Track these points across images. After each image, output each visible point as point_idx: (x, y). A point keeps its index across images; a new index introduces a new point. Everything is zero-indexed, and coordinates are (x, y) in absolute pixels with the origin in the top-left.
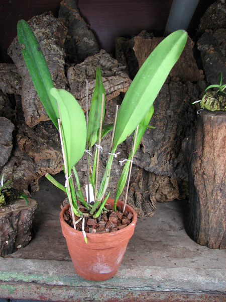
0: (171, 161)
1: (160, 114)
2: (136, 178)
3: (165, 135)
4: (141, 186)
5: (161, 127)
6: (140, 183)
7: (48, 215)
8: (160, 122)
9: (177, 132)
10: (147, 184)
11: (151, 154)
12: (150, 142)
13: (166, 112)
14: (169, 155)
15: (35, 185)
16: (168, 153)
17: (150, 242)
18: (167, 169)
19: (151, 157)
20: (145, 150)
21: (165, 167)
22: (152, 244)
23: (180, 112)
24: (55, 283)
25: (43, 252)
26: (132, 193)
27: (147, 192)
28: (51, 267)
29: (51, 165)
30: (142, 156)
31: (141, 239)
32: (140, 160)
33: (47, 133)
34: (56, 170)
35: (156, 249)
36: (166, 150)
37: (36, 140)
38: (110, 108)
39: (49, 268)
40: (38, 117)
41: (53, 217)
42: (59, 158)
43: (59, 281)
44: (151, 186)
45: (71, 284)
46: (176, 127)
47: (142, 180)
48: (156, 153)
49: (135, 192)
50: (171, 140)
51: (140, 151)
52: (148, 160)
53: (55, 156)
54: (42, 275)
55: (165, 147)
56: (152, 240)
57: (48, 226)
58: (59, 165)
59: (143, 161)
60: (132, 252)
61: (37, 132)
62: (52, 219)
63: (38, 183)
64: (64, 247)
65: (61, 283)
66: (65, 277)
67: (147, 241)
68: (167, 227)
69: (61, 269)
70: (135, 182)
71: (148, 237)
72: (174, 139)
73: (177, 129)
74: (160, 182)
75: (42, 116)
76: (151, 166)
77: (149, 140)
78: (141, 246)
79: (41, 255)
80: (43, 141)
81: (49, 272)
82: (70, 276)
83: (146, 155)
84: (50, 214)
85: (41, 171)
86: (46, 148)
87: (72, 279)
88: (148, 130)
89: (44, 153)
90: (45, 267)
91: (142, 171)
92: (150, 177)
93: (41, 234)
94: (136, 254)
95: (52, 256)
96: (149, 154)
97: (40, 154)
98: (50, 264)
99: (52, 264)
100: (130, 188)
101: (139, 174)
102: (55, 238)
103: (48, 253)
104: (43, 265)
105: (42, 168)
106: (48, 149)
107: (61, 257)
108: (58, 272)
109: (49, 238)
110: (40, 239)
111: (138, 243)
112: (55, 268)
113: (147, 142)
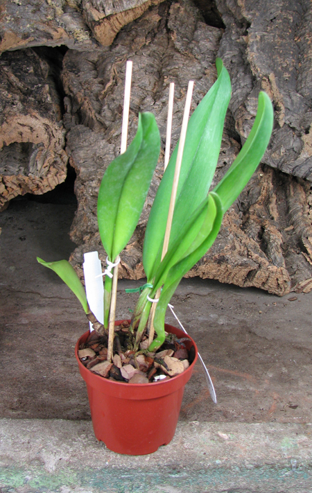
2: (259, 193)
4: (275, 214)
6: (270, 206)
7: (30, 296)
10: (288, 208)
11: (298, 128)
12: (294, 98)
19: (300, 136)
25: (20, 396)
26: (255, 229)
27: (291, 227)
28: (52, 440)
29: (31, 169)
31: (300, 349)
33: (20, 85)
34: (45, 183)
38: (181, 26)
39: (45, 446)
41: (43, 301)
42: (54, 140)
43: (78, 487)
44: (300, 214)
47: (274, 200)
49: (263, 229)
52: (294, 144)
53: (44, 137)
57: (29, 324)
58: (53, 170)
59: (279, 148)
60: (287, 386)
62: (40, 306)
66: (101, 471)
70: (260, 204)
75: (6, 37)
76: (303, 156)
77: (292, 93)
78: (305, 366)
79: (15, 405)
80: (10, 96)
81: (45, 460)
82: (116, 470)
83: (286, 131)
84: (32, 292)
85: (6, 187)
86: (20, 112)
87: (123, 479)
88: (286, 69)
89: (13, 125)
90: (31, 443)
91: (271, 179)
92: (292, 193)
93: (10, 344)
94: (298, 389)
95: (50, 406)
96: (293, 129)
97: (3, 126)
98: (47, 430)
99: (52, 433)
100: (248, 218)
101: (265, 184)
102: (53, 354)
103: (35, 397)
104: (25, 435)
105: (8, 178)
106: (26, 115)
107: (76, 410)
108: (76, 459)
109: (35, 354)
110: (8, 358)
111: (293, 358)
112: (64, 445)
113: (288, 99)
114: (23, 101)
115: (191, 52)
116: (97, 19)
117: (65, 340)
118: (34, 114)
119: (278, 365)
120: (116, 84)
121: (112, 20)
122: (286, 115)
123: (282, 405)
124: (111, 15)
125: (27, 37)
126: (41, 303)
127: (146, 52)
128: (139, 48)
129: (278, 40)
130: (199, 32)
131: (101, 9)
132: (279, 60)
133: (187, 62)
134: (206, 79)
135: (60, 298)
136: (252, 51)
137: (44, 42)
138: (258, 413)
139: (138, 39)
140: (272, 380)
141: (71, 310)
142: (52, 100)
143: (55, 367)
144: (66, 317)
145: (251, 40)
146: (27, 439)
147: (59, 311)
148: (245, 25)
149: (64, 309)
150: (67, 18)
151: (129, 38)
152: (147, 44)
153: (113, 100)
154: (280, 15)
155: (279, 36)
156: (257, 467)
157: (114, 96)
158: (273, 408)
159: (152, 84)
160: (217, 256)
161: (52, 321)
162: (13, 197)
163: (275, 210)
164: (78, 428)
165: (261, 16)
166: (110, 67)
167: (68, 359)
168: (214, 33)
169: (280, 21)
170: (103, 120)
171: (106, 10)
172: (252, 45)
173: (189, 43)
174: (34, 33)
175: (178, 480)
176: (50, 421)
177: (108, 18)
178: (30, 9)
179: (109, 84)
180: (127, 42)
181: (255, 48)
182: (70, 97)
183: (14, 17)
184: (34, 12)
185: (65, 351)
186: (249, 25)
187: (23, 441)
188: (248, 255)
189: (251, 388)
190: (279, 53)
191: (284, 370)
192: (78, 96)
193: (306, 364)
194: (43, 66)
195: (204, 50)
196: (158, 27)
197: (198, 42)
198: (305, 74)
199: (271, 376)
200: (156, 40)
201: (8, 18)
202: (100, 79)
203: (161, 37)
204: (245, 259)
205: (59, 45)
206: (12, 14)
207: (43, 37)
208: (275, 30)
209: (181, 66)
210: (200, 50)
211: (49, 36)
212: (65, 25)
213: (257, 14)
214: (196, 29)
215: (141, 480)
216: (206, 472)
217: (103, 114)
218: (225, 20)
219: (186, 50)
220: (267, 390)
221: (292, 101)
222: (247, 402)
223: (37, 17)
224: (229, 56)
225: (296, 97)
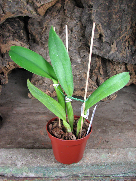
0: (130, 47)
1: (115, 8)
2: (96, 66)
3: (121, 26)
4: (102, 73)
5: (117, 19)
6: (100, 70)
7: (17, 103)
8: (116, 15)
9: (132, 23)
10: (107, 71)
11: (109, 43)
12: (108, 32)
13: (120, 6)
14: (127, 43)
15: (4, 78)
16: (126, 41)
17: (119, 122)
18: (127, 55)
19: (110, 45)
20: (104, 39)
21: (125, 52)
22: (122, 125)
23: (133, 6)
24: (25, 175)
25: (11, 139)
26: (95, 78)
27: (108, 77)
28: (20, 156)
30: (101, 46)
32: (100, 49)
33: (13, 30)
35: (127, 129)
36: (124, 38)
37: (2, 34)
38: (69, 8)
39: (17, 159)
40: (3, 15)
41: (21, 105)
43: (29, 173)
44: (111, 73)
45: (44, 175)
46: (130, 18)
47: (102, 68)
48: (115, 42)
49: (97, 78)
50: (128, 29)
51: (99, 42)
52: (108, 48)
54: (9, 167)
55: (123, 36)
56: (120, 120)
57: (16, 113)
59: (103, 50)
60: (105, 134)
61: (3, 29)
62: (20, 107)
63: (7, 77)
64: (33, 132)
65: (32, 175)
66: (37, 168)
67: (116, 122)
68: (131, 108)
69: (31, 158)
70: (97, 69)
71: (116, 118)
72: (131, 28)
73: (131, 20)
74: (117, 70)
75: (7, 13)
76: (111, 53)
77: (107, 30)
78: (112, 127)
79: (9, 143)
80: (8, 34)
81: (17, 164)
82: (42, 167)
83: (105, 44)
84: (18, 102)
85: (9, 66)
86: (12, 40)
87: (45, 170)
88: (105, 22)
89: (9, 44)
90: (12, 158)
91: (100, 61)
92: (108, 65)
93: (9, 121)
94: (109, 135)
95: (21, 143)
96: (108, 43)
97: (6, 45)
98: (18, 153)
99: (20, 154)
100: (92, 75)
101: (98, 62)
102: (24, 124)
103: (16, 140)
104: (10, 155)
105: (10, 63)
106: (14, 41)
107: (30, 144)
108: (28, 163)
109: (17, 124)
110: (8, 126)
111: (107, 124)
112: (24, 158)
113: (106, 33)
114: (13, 36)
115: (72, 17)
116: (38, 6)
117: (28, 119)
118: (16, 40)
119: (102, 126)
120: (46, 29)
121: (43, 6)
122: (105, 38)
123: (103, 141)
124: (43, 5)
125: (14, 13)
126: (21, 106)
127: (56, 18)
128: (54, 16)
129: (102, 11)
130: (75, 10)
131: (40, 2)
132: (103, 19)
133: (71, 20)
134: (78, 26)
135: (27, 104)
136: (93, 16)
137: (20, 15)
138: (94, 144)
139: (54, 13)
140: (100, 132)
141: (31, 108)
142: (24, 35)
143: (24, 128)
144: (29, 111)
145: (93, 12)
146: (11, 156)
147: (27, 108)
148: (90, 7)
149: (28, 108)
150: (28, 6)
151: (51, 13)
152: (57, 15)
153: (46, 34)
154: (103, 2)
155: (103, 10)
156: (92, 165)
157: (46, 33)
158: (100, 142)
159: (59, 28)
160: (81, 88)
161: (24, 112)
162: (12, 69)
163: (102, 72)
164: (29, 152)
165: (97, 3)
166: (44, 23)
167: (29, 126)
168: (81, 10)
169: (103, 5)
170: (42, 41)
171: (41, 2)
172: (93, 14)
173: (72, 14)
174: (16, 12)
175: (64, 170)
176: (20, 149)
177: (42, 5)
178: (15, 3)
179: (44, 29)
180: (50, 14)
181: (94, 15)
182: (31, 34)
183: (9, 6)
184: (16, 4)
185: (28, 123)
186: (92, 7)
187: (10, 157)
188: (92, 87)
189: (92, 135)
190: (103, 16)
191: (104, 128)
192: (33, 33)
193: (112, 126)
194: (21, 24)
195: (77, 16)
196: (61, 9)
197: (75, 13)
198: (112, 24)
199: (99, 130)
200: (60, 13)
201: (7, 7)
202: (41, 28)
203: (62, 12)
204: (91, 89)
205: (26, 16)
206: (9, 5)
207: (20, 13)
208: (101, 8)
209: (69, 22)
210: (76, 16)
211: (22, 13)
212: (27, 9)
213: (95, 3)
214: (74, 9)
215: (51, 170)
216: (74, 167)
217: (42, 40)
218: (84, 5)
219: (71, 16)
220: (98, 136)
221: (107, 33)
222: (91, 140)
223: (17, 6)
224: (85, 18)
225: (109, 32)
